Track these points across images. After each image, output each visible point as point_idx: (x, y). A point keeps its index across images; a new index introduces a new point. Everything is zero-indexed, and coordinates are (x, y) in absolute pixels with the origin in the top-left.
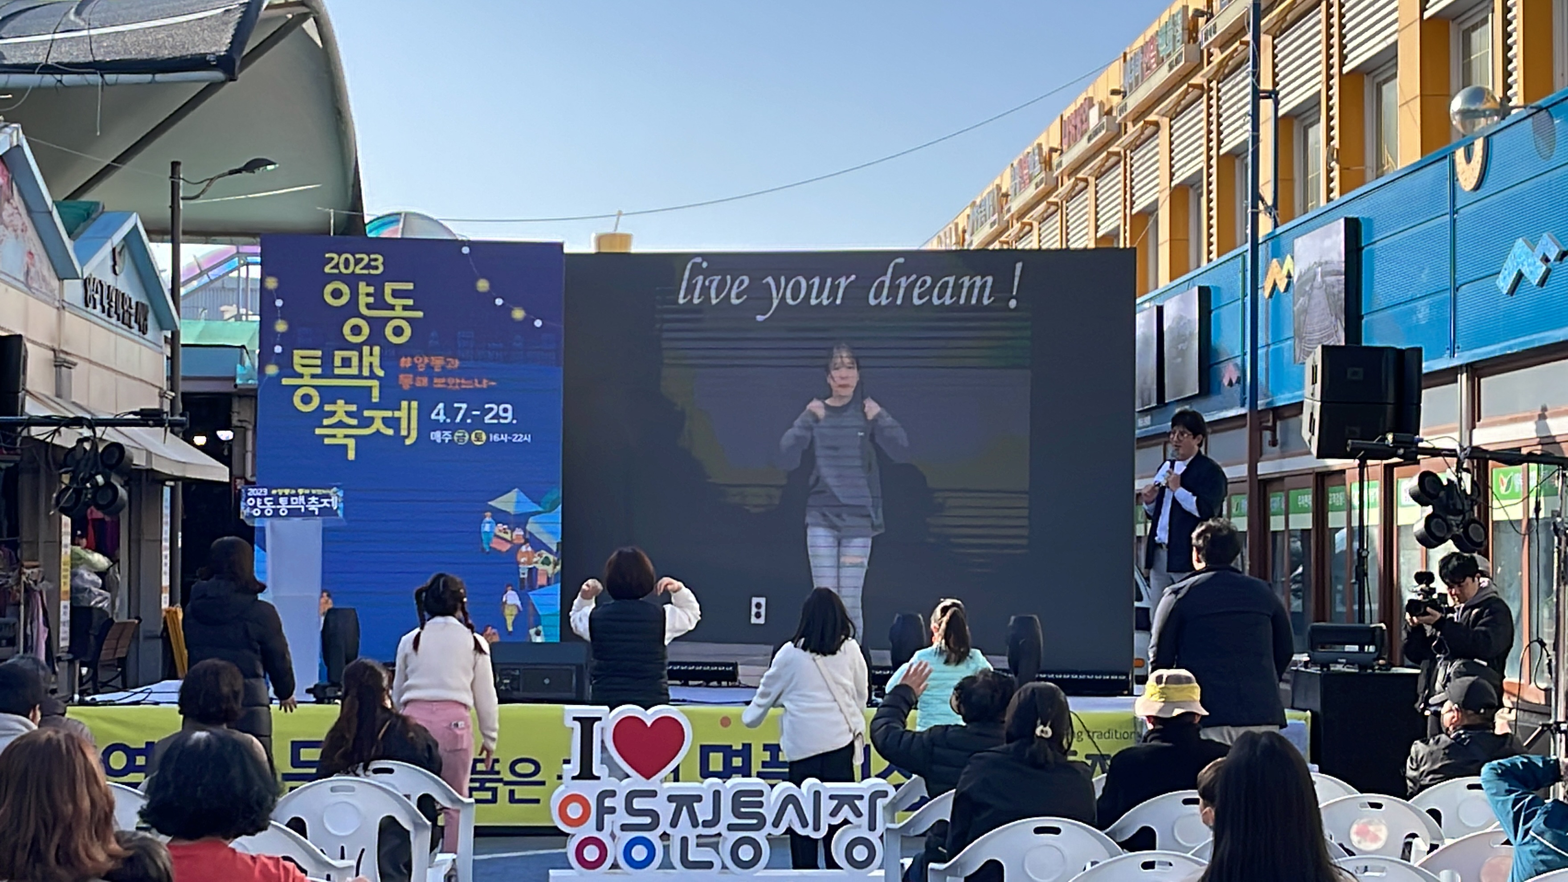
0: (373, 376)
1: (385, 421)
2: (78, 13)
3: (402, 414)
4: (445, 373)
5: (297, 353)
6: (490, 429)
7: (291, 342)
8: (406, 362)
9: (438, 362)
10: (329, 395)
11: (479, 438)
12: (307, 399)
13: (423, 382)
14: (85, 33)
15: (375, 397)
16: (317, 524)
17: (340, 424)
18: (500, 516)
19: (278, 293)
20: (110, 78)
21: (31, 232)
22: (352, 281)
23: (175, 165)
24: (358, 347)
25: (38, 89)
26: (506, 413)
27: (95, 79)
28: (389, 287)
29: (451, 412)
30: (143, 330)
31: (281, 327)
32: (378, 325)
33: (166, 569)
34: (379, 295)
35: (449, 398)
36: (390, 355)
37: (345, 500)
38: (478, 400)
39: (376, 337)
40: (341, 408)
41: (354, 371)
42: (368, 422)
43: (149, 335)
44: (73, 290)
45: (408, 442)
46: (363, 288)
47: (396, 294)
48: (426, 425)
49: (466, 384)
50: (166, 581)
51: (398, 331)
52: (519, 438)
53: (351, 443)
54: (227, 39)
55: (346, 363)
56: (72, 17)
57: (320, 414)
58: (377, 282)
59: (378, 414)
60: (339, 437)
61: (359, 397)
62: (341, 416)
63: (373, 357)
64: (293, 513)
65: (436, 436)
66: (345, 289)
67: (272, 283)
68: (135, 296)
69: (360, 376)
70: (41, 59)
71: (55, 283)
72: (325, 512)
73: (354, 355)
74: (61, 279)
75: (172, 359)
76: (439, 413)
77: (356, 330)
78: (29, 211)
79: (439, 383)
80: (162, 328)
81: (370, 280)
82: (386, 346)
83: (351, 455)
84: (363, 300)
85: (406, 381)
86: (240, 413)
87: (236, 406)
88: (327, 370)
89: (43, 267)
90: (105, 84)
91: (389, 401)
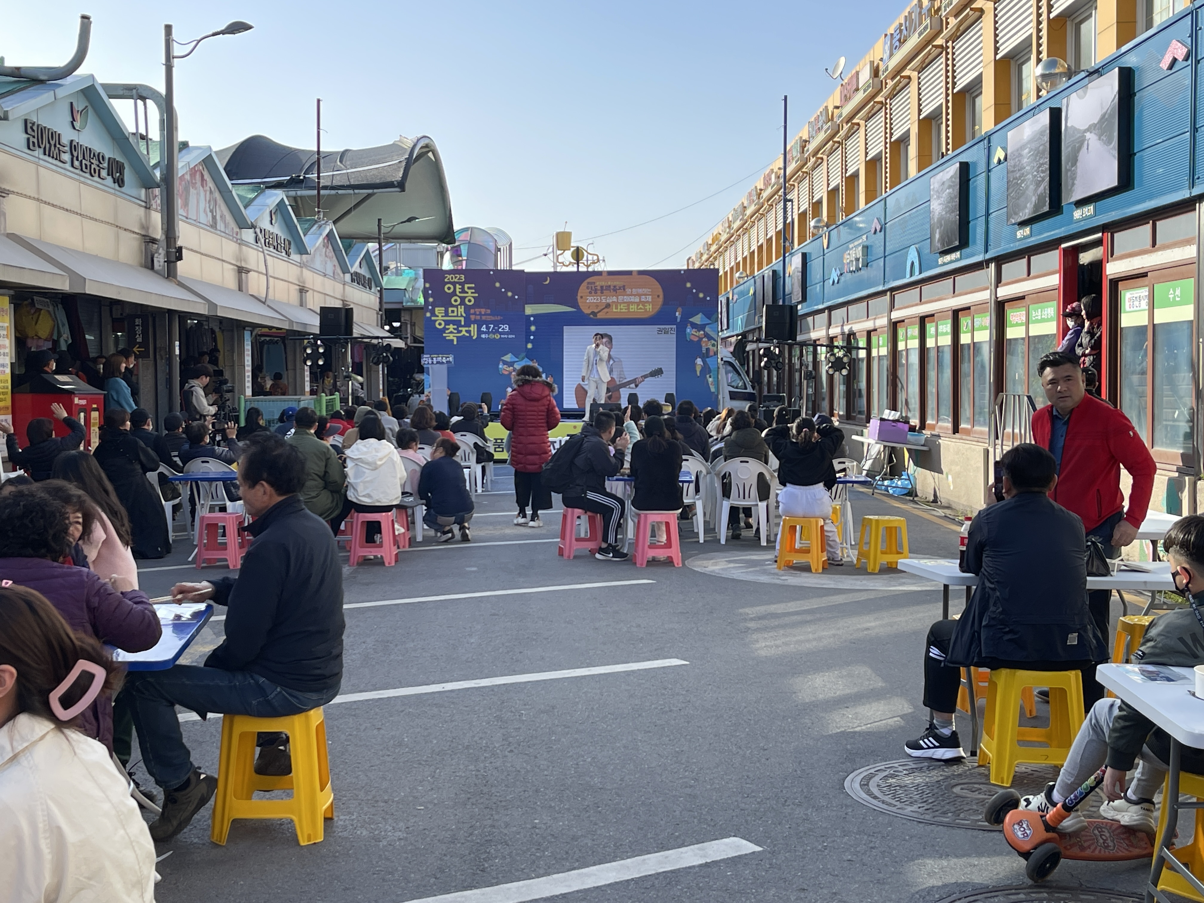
0: (462, 316)
1: (466, 331)
2: (341, 161)
3: (471, 329)
4: (485, 314)
5: (437, 309)
6: (501, 333)
7: (434, 305)
8: (472, 311)
9: (483, 311)
10: (447, 323)
11: (497, 336)
12: (440, 324)
13: (478, 317)
14: (345, 171)
15: (463, 323)
16: (445, 366)
17: (451, 332)
18: (505, 363)
19: (429, 289)
20: (356, 191)
21: (335, 258)
22: (454, 284)
23: (379, 220)
24: (456, 306)
25: (329, 195)
26: (506, 327)
27: (351, 192)
28: (466, 286)
29: (488, 328)
30: (370, 288)
31: (431, 300)
32: (463, 299)
33: (381, 382)
34: (463, 288)
35: (487, 323)
36: (467, 309)
37: (454, 358)
38: (497, 324)
39: (463, 302)
40: (451, 327)
41: (455, 314)
42: (461, 331)
43: (373, 290)
44: (348, 277)
45: (474, 338)
46: (458, 286)
47: (469, 288)
48: (480, 332)
49: (493, 318)
50: (381, 387)
51: (470, 301)
52: (510, 336)
53: (455, 339)
54: (401, 174)
55: (453, 312)
56: (339, 163)
57: (445, 329)
58: (462, 284)
59: (464, 329)
60: (451, 337)
61: (457, 323)
62: (451, 330)
63: (461, 310)
64: (438, 363)
65: (483, 336)
66: (452, 287)
67: (427, 285)
68: (368, 276)
69: (457, 316)
70: (329, 184)
71: (342, 275)
72: (448, 362)
73: (455, 309)
74: (344, 273)
75: (381, 298)
76: (484, 329)
77: (456, 301)
78: (334, 250)
79: (484, 318)
80: (376, 286)
81: (460, 284)
82: (465, 305)
83: (455, 343)
84: (458, 290)
85: (473, 317)
86: (405, 317)
87: (402, 315)
88: (447, 314)
89: (339, 270)
90: (355, 194)
91: (468, 324)
